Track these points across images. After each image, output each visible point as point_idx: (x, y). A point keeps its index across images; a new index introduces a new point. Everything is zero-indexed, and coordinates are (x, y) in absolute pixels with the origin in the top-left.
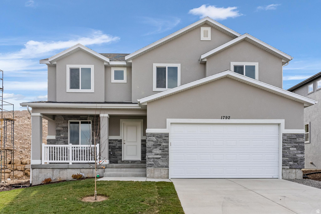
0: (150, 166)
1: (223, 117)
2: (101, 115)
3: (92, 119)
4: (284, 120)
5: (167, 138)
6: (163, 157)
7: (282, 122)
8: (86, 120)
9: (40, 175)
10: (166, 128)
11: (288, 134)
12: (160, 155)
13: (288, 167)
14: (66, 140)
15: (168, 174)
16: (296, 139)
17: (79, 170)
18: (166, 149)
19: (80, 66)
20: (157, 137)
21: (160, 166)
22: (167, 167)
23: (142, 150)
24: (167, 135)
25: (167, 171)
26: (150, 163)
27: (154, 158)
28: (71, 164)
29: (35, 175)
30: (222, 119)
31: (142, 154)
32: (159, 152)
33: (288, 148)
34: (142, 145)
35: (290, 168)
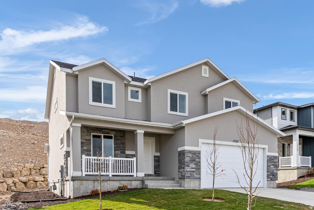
0: (188, 178)
1: (234, 141)
2: (138, 131)
3: (114, 134)
4: (267, 146)
5: (199, 155)
6: (196, 171)
7: (266, 147)
8: (109, 134)
9: (82, 187)
10: (198, 146)
11: (269, 156)
12: (195, 169)
13: (270, 179)
14: (89, 152)
15: (200, 185)
16: (273, 159)
17: (119, 181)
18: (199, 164)
19: (103, 81)
20: (193, 154)
21: (194, 178)
22: (200, 179)
23: (154, 165)
24: (199, 153)
25: (199, 182)
26: (188, 175)
27: (190, 171)
28: (110, 176)
29: (76, 187)
30: (234, 142)
31: (154, 168)
32: (194, 166)
33: (270, 166)
34: (155, 161)
35: (271, 180)
